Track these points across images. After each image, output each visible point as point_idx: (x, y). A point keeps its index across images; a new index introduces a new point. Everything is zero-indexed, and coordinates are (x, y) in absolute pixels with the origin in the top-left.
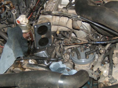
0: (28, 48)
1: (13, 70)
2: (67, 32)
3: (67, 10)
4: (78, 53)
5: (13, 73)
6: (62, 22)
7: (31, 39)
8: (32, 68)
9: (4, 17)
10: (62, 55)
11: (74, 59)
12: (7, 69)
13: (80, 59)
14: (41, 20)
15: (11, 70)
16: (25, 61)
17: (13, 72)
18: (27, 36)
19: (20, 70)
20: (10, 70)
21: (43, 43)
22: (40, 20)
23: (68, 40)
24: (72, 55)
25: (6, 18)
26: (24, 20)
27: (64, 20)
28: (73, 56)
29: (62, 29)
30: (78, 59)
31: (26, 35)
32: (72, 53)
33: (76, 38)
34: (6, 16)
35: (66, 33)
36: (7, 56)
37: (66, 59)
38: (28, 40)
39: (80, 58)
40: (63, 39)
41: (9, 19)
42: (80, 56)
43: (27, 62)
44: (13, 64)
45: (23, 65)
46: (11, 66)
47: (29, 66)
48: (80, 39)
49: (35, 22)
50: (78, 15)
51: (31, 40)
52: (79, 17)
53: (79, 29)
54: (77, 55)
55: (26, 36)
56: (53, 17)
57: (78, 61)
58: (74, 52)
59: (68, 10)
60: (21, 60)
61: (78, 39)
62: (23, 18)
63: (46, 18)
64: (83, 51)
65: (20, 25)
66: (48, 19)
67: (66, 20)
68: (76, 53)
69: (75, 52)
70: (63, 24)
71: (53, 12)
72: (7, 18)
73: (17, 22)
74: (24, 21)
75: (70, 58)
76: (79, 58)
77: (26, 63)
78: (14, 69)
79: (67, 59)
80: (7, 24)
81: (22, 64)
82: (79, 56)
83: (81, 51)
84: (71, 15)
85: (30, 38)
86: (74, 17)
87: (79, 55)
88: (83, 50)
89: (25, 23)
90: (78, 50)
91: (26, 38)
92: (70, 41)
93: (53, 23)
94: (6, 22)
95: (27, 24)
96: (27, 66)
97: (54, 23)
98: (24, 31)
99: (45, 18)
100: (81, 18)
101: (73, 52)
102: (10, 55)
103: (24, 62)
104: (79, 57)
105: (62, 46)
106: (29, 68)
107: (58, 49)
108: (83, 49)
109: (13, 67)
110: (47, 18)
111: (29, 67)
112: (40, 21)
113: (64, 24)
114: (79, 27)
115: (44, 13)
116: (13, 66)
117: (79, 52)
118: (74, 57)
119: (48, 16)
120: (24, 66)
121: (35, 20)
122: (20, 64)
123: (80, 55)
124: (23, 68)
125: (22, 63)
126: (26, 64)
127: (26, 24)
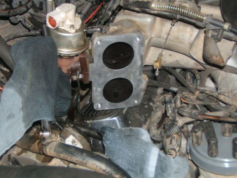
0: (72, 103)
1: (18, 158)
2: (192, 73)
3: (199, 5)
4: (210, 136)
5: (17, 166)
6: (178, 38)
7: (81, 76)
8: (69, 158)
9: (21, 5)
10: (162, 137)
11: (198, 152)
12: (4, 151)
13: (215, 157)
14: (120, 27)
15: (12, 156)
16: (53, 136)
17: (16, 162)
18: (72, 65)
19: (38, 161)
20: (10, 155)
21: (116, 95)
22: (116, 25)
23: (191, 97)
24: (193, 141)
25: (25, 9)
26: (70, 20)
27: (187, 34)
28: (196, 145)
29: (177, 61)
30: (209, 154)
31: (70, 64)
32: (194, 134)
33: (215, 94)
34: (27, 3)
35: (189, 76)
36: (8, 115)
37: (175, 150)
38: (75, 78)
39: (217, 152)
40: (175, 89)
41: (36, 14)
42: (217, 146)
43: (58, 139)
44: (20, 140)
45: (45, 145)
46: (15, 145)
47: (61, 150)
48: (227, 100)
49: (99, 29)
50: (225, 21)
51: (81, 81)
52: (226, 26)
53: (222, 64)
54: (209, 142)
55: (69, 67)
56: (154, 21)
57: (209, 161)
58: (199, 133)
59: (199, 7)
60: (43, 132)
61: (222, 97)
62: (66, 13)
63: (134, 22)
64: (227, 134)
65: (56, 32)
66: (139, 26)
67: (192, 35)
68: (206, 137)
69: (204, 134)
70: (181, 45)
71: (153, 6)
72: (28, 9)
73: (50, 21)
74: (68, 23)
75: (188, 148)
76: (214, 152)
77: (54, 139)
78: (19, 154)
79: (177, 149)
80: (27, 29)
81: (44, 143)
82: (214, 147)
83: (223, 134)
84: (205, 18)
85: (81, 73)
86: (213, 27)
87: (213, 142)
88: (229, 132)
89: (71, 27)
90: (213, 128)
91: (68, 71)
92: (198, 99)
93: (153, 40)
94: (27, 20)
95: (76, 31)
96: (55, 151)
97: (155, 40)
98: (64, 51)
99: (130, 21)
100: (231, 31)
101: (196, 132)
102: (14, 113)
103: (50, 137)
104: (212, 149)
105: (170, 112)
106: (62, 156)
107: (156, 118)
108: (230, 128)
109: (19, 150)
110: (138, 24)
111: (61, 153)
112: (116, 28)
113: (185, 47)
114: (221, 57)
115: (128, 5)
116: (19, 146)
117: (214, 136)
118: (199, 149)
119: (140, 17)
120: (48, 150)
121: (100, 23)
122: (37, 141)
123: (216, 144)
124: (44, 154)
125: (44, 139)
126: (55, 143)
127: (74, 31)
